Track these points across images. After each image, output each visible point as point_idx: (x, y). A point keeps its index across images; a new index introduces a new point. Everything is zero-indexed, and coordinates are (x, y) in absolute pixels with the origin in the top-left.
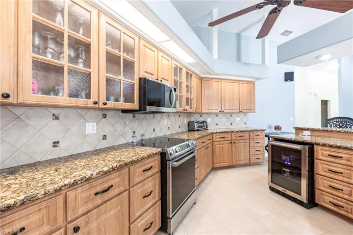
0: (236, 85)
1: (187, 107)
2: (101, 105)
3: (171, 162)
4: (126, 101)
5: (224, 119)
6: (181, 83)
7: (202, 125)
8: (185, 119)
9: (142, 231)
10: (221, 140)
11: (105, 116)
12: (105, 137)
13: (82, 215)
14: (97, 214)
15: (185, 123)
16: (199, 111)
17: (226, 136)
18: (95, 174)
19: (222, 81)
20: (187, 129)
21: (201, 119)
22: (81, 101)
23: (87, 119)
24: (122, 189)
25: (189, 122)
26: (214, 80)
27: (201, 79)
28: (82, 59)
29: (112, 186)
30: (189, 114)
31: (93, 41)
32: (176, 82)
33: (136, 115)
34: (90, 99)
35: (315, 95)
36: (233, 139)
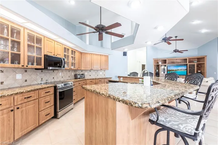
0: (99, 57)
1: (72, 67)
2: (25, 67)
3: (58, 90)
4: (37, 65)
5: (94, 73)
6: (68, 56)
7: (82, 76)
8: (73, 73)
9: (44, 116)
10: (90, 82)
11: (26, 71)
12: (26, 81)
13: (19, 104)
14: (25, 105)
15: (73, 75)
16: (79, 69)
17: (93, 81)
18: (24, 91)
19: (92, 55)
20: (74, 78)
21: (81, 73)
22: (16, 65)
23: (17, 72)
24: (35, 98)
25: (75, 75)
26: (88, 54)
27: (81, 53)
28: (16, 48)
29: (31, 96)
30: (75, 71)
31: (22, 41)
32: (65, 55)
33: (43, 71)
34: (20, 64)
35: (140, 62)
36: (96, 82)
